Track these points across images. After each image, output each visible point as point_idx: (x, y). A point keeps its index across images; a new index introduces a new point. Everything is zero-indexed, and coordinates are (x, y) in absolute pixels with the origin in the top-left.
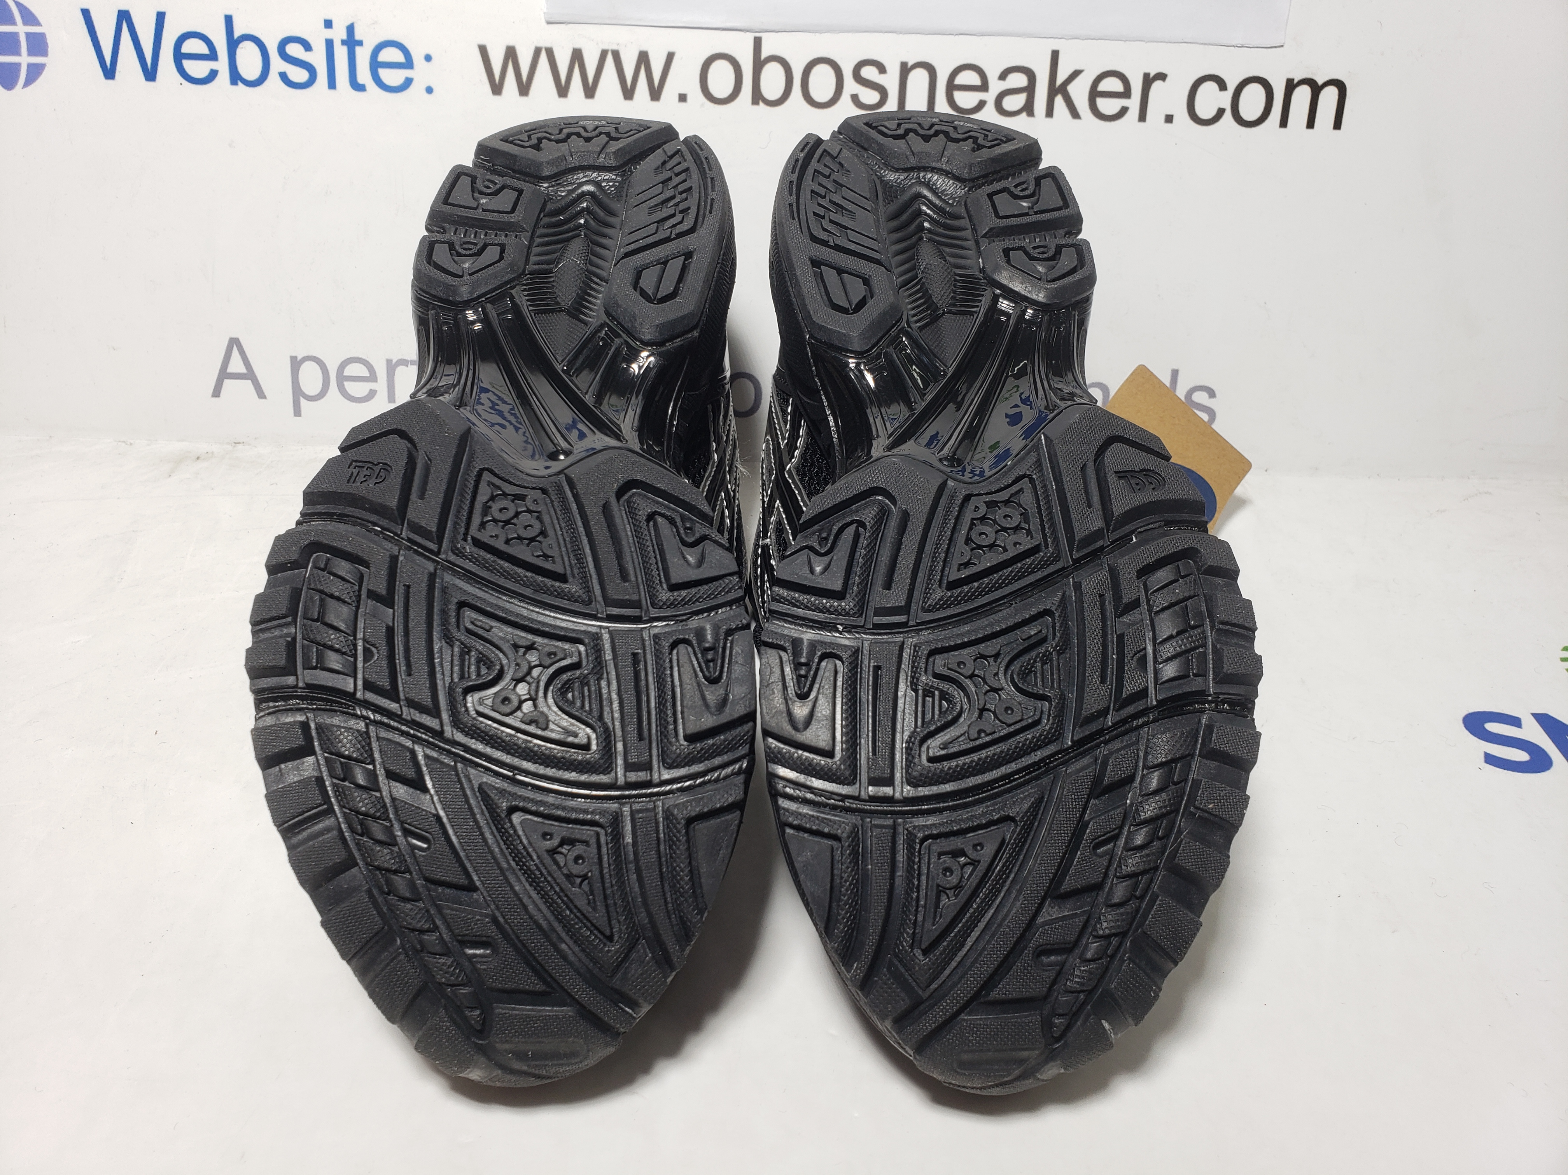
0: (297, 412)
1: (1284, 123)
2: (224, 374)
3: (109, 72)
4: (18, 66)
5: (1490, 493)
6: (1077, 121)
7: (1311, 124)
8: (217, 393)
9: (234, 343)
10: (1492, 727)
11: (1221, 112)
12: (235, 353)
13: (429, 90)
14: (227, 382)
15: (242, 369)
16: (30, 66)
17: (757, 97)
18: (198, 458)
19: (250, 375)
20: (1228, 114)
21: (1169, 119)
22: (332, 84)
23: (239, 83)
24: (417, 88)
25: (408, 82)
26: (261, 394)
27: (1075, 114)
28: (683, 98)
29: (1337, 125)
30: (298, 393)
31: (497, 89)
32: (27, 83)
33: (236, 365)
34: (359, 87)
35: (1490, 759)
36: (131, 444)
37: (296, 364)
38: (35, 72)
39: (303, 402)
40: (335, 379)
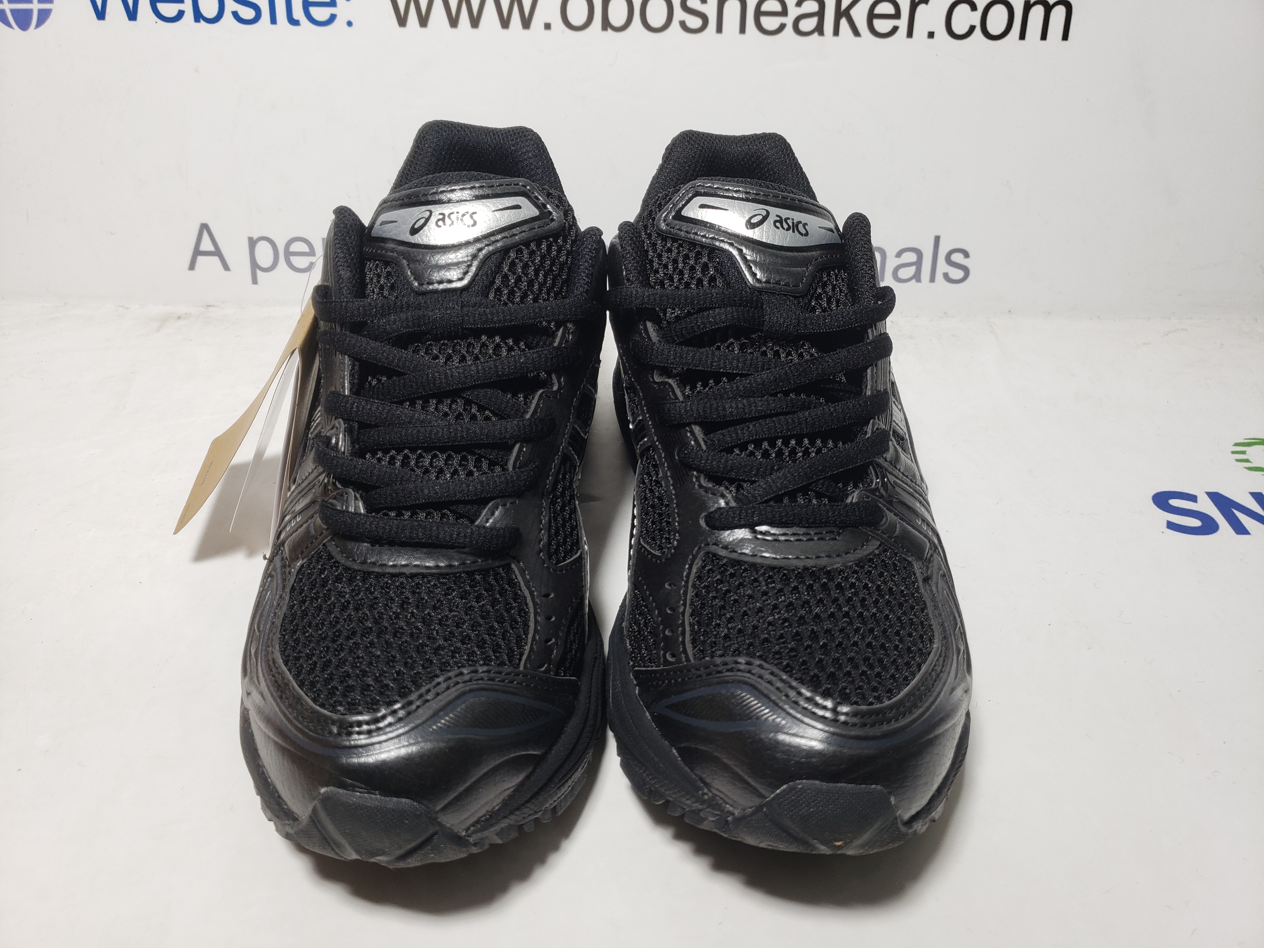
0: (255, 281)
1: (1022, 36)
2: (197, 252)
3: (101, 14)
4: (30, 11)
5: (1186, 330)
6: (858, 39)
7: (1044, 37)
8: (192, 267)
9: (204, 227)
10: (1174, 502)
11: (972, 29)
12: (206, 236)
13: (350, 24)
14: (200, 259)
15: (211, 248)
16: (41, 11)
17: (606, 24)
18: (179, 318)
19: (218, 253)
20: (978, 30)
21: (931, 35)
22: (273, 20)
23: (202, 21)
24: (340, 22)
25: (333, 18)
26: (226, 267)
27: (856, 33)
28: (548, 26)
29: (1065, 37)
30: (255, 266)
31: (402, 21)
32: (38, 25)
33: (207, 245)
34: (294, 22)
35: (1171, 526)
36: (128, 308)
37: (252, 243)
38: (44, 15)
39: (259, 272)
40: (283, 254)
